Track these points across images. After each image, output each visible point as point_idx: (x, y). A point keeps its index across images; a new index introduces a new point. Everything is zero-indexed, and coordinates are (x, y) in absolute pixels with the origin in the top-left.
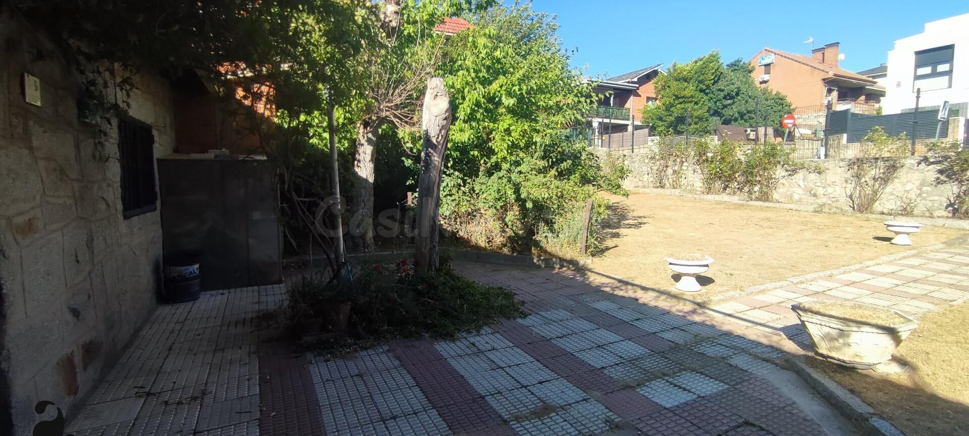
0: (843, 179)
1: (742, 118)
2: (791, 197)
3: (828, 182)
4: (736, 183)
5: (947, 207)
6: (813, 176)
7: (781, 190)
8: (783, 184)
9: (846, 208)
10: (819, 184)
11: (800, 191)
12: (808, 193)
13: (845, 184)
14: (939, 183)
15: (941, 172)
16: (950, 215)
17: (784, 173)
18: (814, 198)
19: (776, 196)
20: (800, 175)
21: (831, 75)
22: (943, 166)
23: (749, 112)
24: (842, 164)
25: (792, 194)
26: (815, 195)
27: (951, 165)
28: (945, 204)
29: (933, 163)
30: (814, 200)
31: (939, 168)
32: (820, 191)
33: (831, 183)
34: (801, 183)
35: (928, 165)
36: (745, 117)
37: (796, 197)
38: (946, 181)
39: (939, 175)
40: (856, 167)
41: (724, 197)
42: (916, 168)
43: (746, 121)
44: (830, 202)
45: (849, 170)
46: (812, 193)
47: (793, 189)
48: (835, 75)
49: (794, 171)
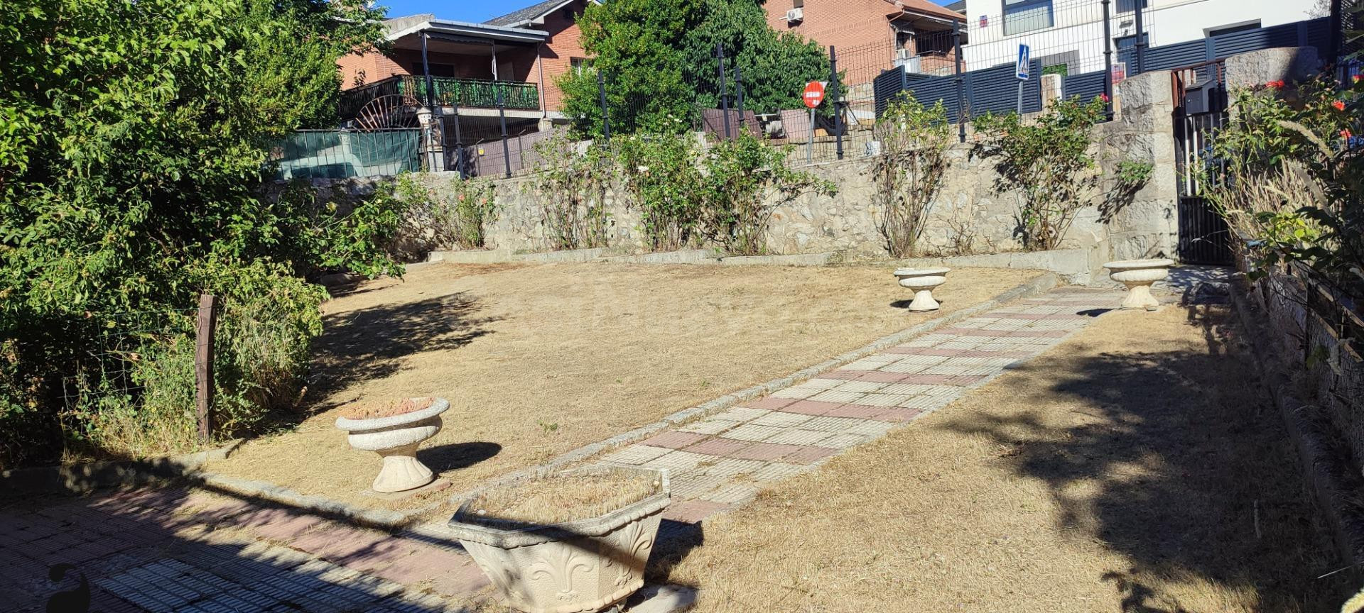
0: (869, 198)
2: (794, 241)
3: (848, 205)
4: (704, 225)
5: (1015, 235)
6: (825, 198)
7: (777, 229)
8: (779, 217)
9: (880, 253)
10: (834, 211)
11: (805, 227)
12: (820, 231)
13: (871, 206)
14: (1000, 189)
15: (1000, 169)
16: (1021, 247)
17: (778, 196)
18: (830, 239)
19: (771, 242)
20: (803, 199)
21: (898, 8)
22: (1002, 158)
24: (863, 167)
25: (794, 235)
26: (830, 233)
27: (1012, 156)
28: (1013, 228)
29: (987, 154)
30: (831, 243)
31: (997, 162)
32: (838, 224)
33: (851, 207)
34: (806, 211)
35: (983, 158)
37: (802, 239)
38: (1009, 186)
39: (998, 175)
40: (884, 172)
41: (684, 256)
42: (966, 165)
44: (853, 243)
45: (875, 179)
46: (826, 229)
47: (794, 226)
48: (906, 8)
49: (795, 191)
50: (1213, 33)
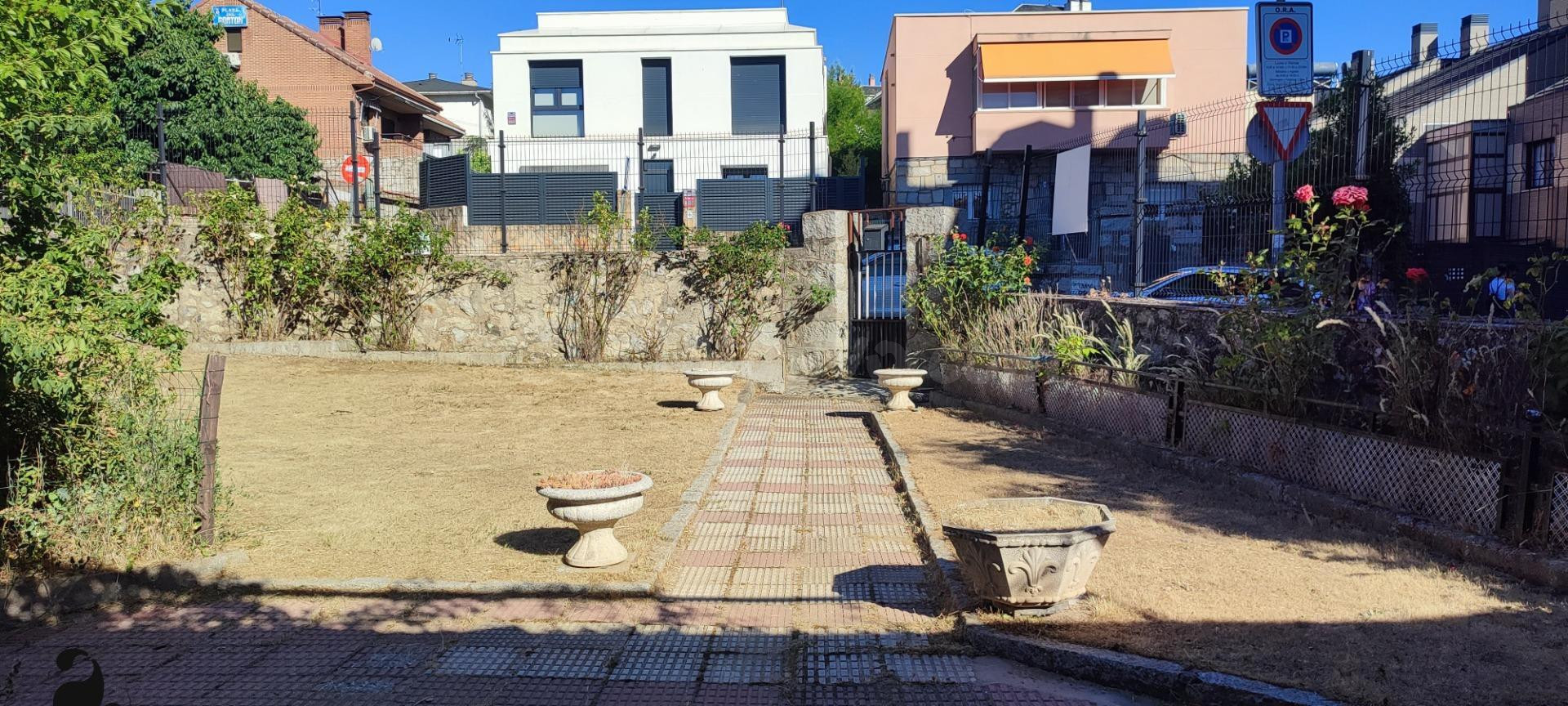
0: (544, 297)
1: (212, 152)
2: (449, 338)
3: (519, 302)
4: (321, 311)
5: (699, 344)
6: (491, 292)
7: (426, 322)
8: (430, 309)
9: (555, 355)
10: (502, 307)
11: (464, 322)
12: (482, 328)
13: (547, 306)
14: (686, 301)
15: (688, 281)
16: (705, 356)
17: (431, 286)
18: (494, 337)
19: (416, 336)
20: (465, 289)
22: (689, 272)
23: (229, 138)
24: (539, 264)
25: (450, 330)
26: (496, 331)
27: (700, 270)
28: (697, 337)
29: (675, 266)
30: (495, 341)
31: (685, 274)
32: (505, 321)
33: (523, 305)
34: (467, 305)
35: (670, 269)
36: (221, 150)
37: (459, 336)
38: (695, 298)
39: (685, 287)
40: (564, 272)
41: (289, 346)
42: (654, 273)
43: (221, 158)
44: (523, 344)
45: (552, 278)
46: (490, 326)
47: (449, 320)
48: (377, 81)
49: (454, 282)
50: (727, 171)
